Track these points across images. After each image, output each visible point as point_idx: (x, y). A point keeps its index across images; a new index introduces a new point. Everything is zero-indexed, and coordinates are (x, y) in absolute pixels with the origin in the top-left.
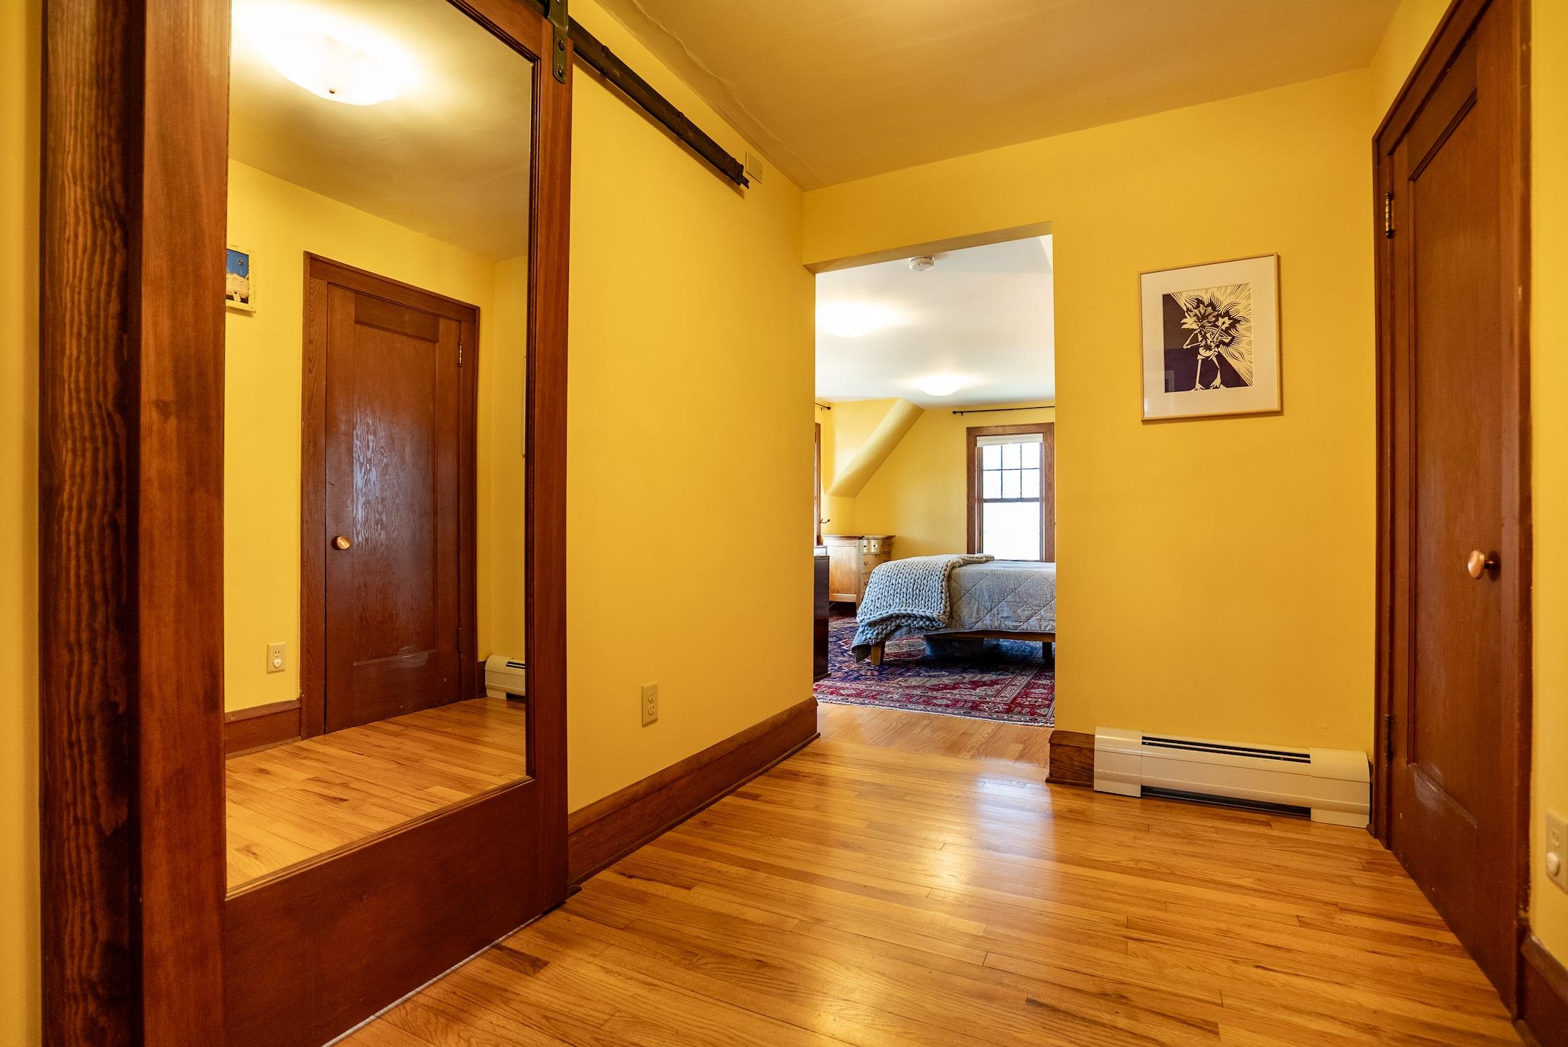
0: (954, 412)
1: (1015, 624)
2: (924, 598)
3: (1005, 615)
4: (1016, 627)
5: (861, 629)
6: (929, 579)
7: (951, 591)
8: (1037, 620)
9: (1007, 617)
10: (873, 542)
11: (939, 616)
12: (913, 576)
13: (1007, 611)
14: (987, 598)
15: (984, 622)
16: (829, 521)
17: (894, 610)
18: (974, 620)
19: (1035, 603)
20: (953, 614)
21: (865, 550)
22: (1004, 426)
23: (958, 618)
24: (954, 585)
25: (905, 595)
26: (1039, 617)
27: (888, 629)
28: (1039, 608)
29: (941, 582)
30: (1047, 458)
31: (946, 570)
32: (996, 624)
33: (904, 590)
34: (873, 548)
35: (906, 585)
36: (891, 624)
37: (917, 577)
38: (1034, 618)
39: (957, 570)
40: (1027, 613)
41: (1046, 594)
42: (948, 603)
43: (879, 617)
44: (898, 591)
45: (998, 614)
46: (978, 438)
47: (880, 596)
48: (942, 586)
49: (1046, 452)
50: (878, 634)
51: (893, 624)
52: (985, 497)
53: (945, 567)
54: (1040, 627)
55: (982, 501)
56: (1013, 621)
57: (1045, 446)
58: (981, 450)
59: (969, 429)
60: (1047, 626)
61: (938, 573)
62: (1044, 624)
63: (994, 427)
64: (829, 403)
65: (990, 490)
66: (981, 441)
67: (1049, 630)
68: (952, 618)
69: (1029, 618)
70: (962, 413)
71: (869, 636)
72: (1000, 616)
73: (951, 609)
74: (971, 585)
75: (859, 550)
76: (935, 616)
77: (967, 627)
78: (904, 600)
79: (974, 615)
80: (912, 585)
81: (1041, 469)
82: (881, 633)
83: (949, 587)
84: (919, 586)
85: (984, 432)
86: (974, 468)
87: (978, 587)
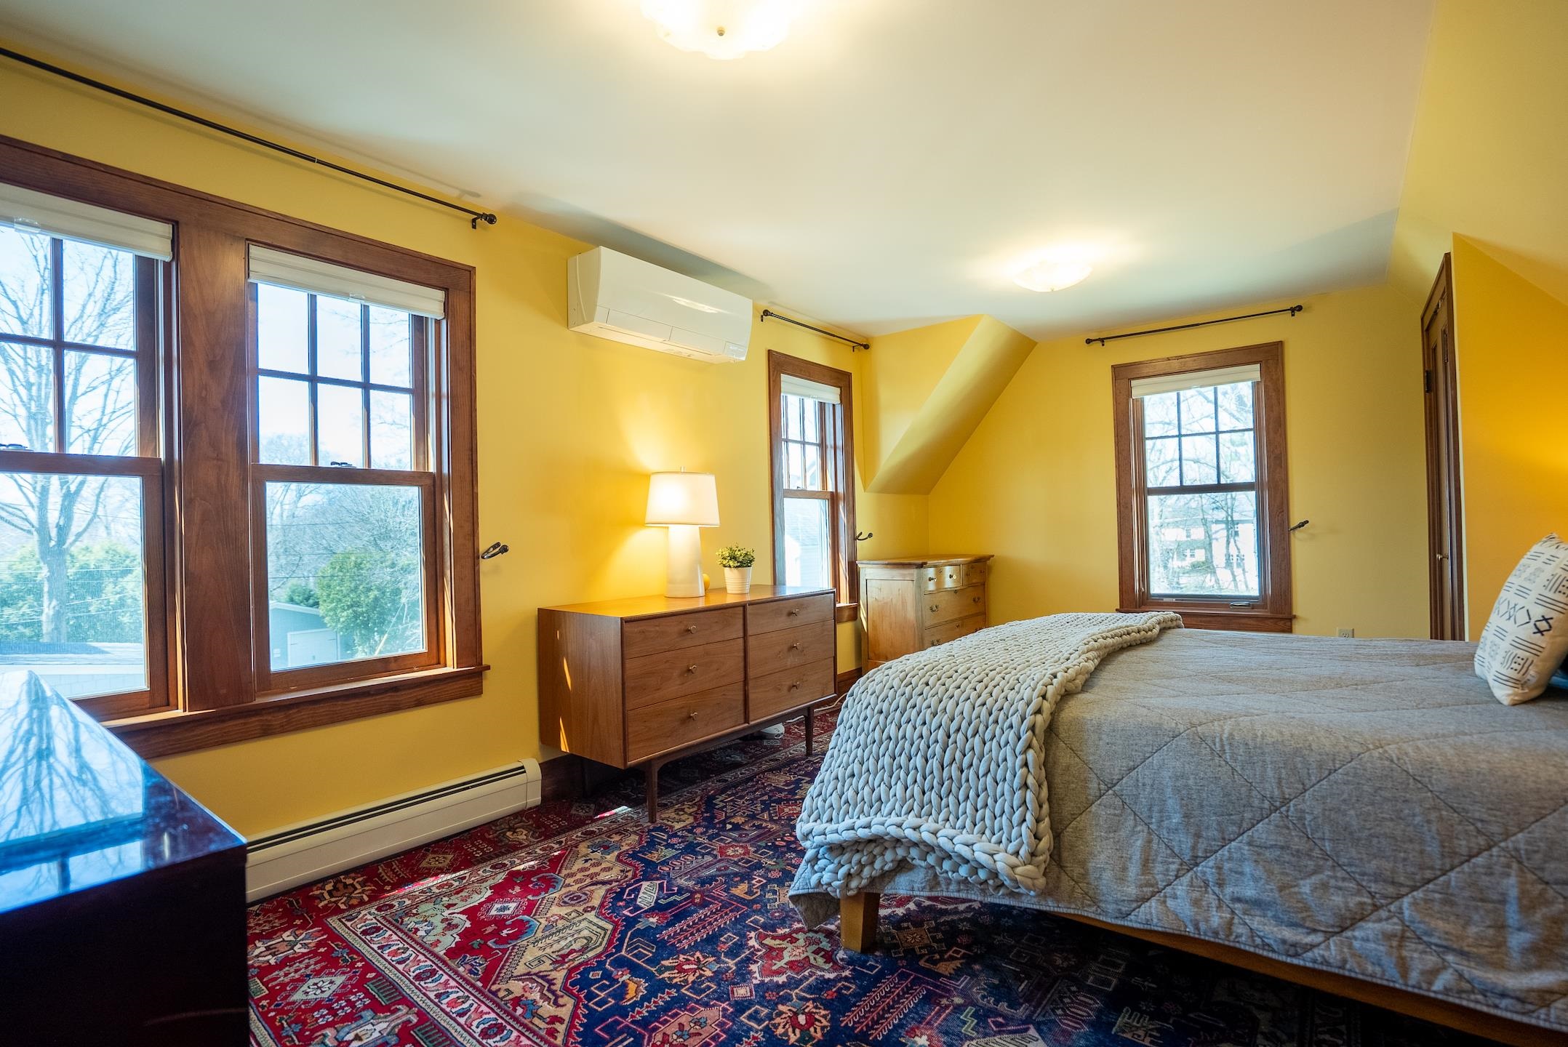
0: (1089, 341)
1: (1288, 934)
2: (972, 794)
3: (1249, 892)
4: (1296, 949)
5: (809, 854)
6: (988, 736)
7: (1058, 780)
8: (1388, 937)
9: (1257, 903)
10: (948, 570)
11: (1013, 867)
12: (945, 719)
13: (1256, 880)
14: (1176, 819)
15: (1170, 903)
16: (870, 535)
17: (883, 823)
18: (1132, 890)
19: (1372, 866)
20: (1065, 854)
21: (931, 586)
22: (1181, 357)
23: (1077, 870)
24: (1064, 758)
25: (919, 778)
26: (1392, 926)
27: (878, 865)
28: (1391, 890)
29: (1024, 752)
30: (1269, 408)
31: (1039, 711)
32: (1216, 919)
33: (918, 761)
34: (947, 579)
35: (922, 746)
36: (882, 855)
37: (953, 727)
38: (1370, 928)
39: (1074, 709)
40: (1337, 899)
41: (1422, 842)
42: (1046, 822)
43: (848, 835)
44: (903, 759)
45: (1221, 884)
46: (1134, 383)
47: (856, 766)
48: (1026, 764)
49: (1268, 397)
50: (849, 876)
51: (889, 856)
52: (1150, 485)
53: (1036, 701)
54: (1405, 974)
55: (1144, 492)
56: (1279, 921)
57: (1266, 387)
58: (1140, 405)
59: (1115, 368)
60: (1435, 972)
61: (1015, 720)
62: (1420, 961)
63: (1163, 360)
64: (867, 339)
65: (1159, 471)
66: (1138, 388)
67: (1447, 991)
68: (1061, 867)
69: (1346, 923)
70: (1102, 340)
71: (826, 877)
72: (1229, 890)
73: (1057, 836)
74: (1121, 764)
75: (919, 587)
76: (1000, 866)
77: (1111, 908)
78: (917, 790)
79: (1134, 870)
80: (938, 748)
81: (1257, 429)
82: (859, 873)
83: (1048, 765)
84: (958, 755)
85: (1145, 371)
86: (1129, 435)
87: (1143, 773)
